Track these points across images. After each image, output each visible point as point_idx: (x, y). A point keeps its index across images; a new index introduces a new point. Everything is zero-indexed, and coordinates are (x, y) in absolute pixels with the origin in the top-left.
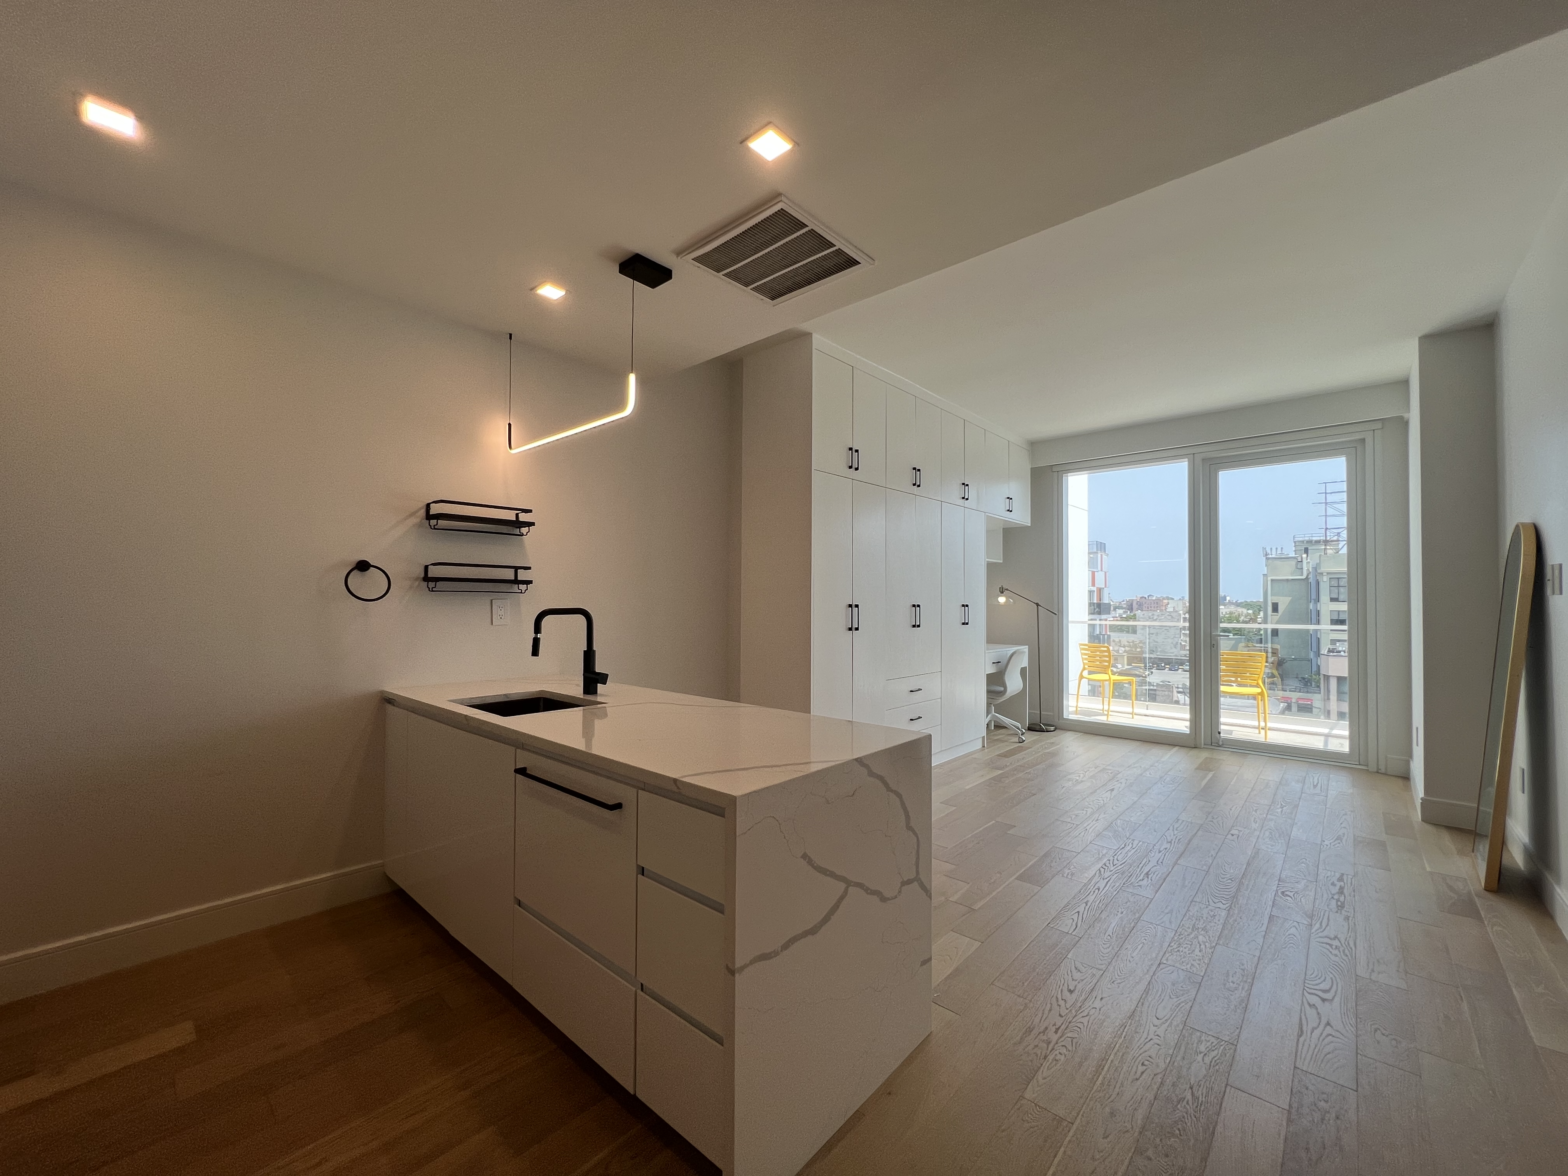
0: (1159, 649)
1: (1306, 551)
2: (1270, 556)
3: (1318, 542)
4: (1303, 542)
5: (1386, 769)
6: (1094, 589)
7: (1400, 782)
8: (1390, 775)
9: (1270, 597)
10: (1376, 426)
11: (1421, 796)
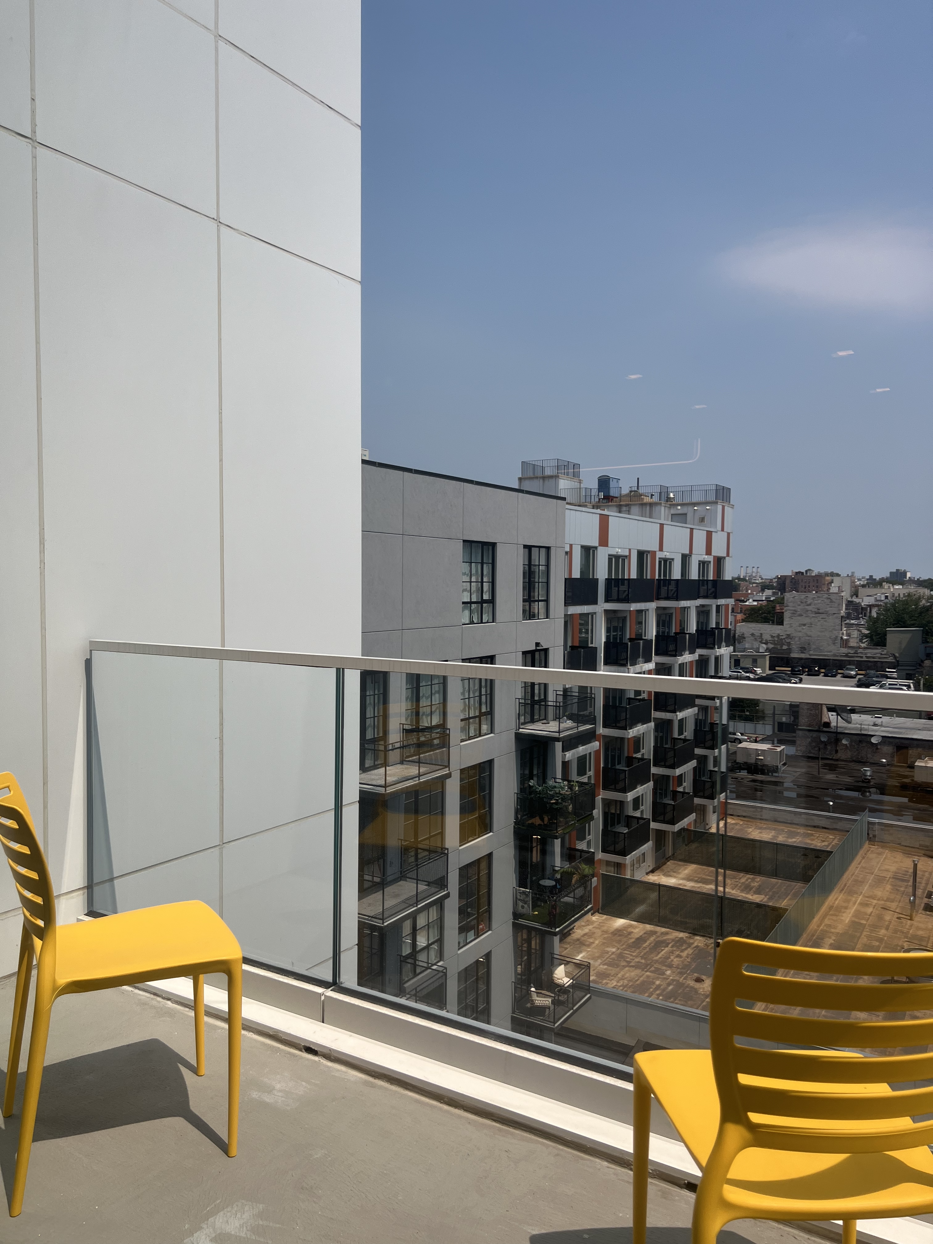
6: (710, 558)
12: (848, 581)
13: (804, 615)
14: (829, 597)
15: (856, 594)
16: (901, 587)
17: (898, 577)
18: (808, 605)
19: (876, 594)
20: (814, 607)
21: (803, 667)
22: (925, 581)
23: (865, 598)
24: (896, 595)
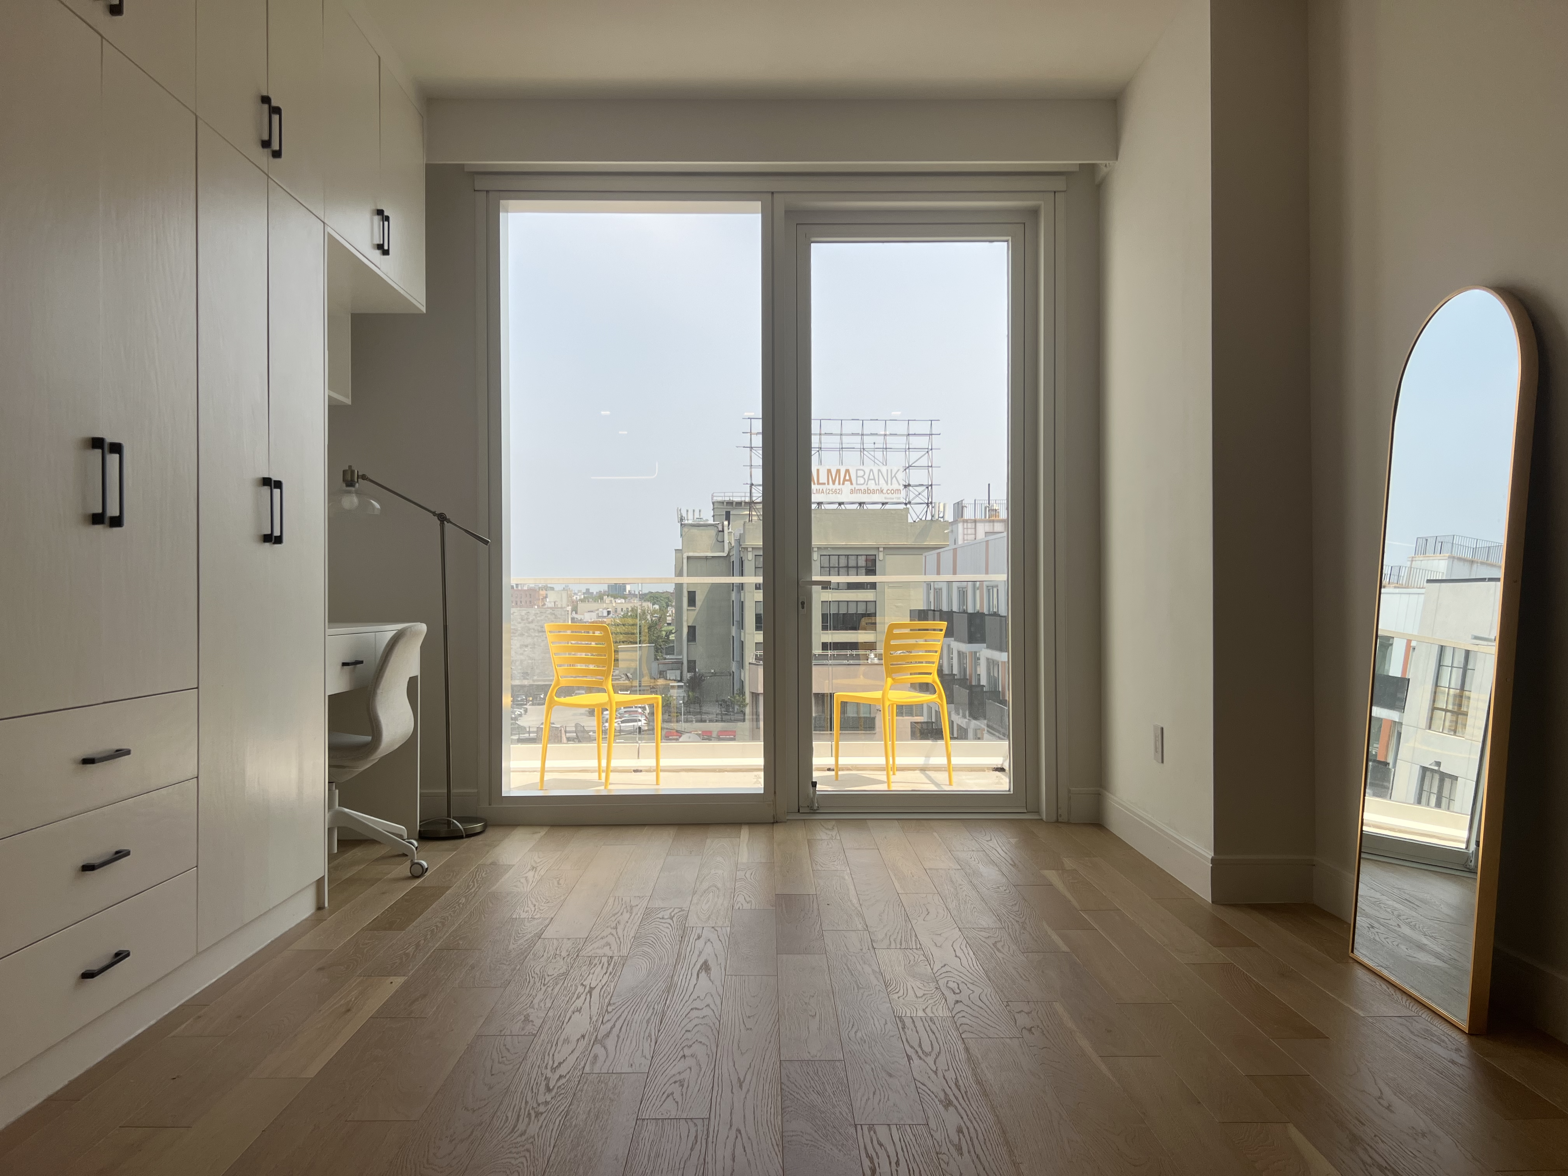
0: (536, 672)
1: (728, 516)
2: (686, 522)
3: (739, 504)
4: (722, 502)
5: (1069, 813)
7: (1093, 833)
8: (1075, 824)
9: (685, 586)
10: (1059, 184)
11: (1210, 854)
12: (564, 595)
13: (526, 634)
14: (553, 612)
15: (575, 610)
16: (623, 601)
17: (617, 591)
18: (529, 623)
19: (598, 610)
20: (536, 624)
22: (645, 595)
23: (585, 614)
24: (619, 610)
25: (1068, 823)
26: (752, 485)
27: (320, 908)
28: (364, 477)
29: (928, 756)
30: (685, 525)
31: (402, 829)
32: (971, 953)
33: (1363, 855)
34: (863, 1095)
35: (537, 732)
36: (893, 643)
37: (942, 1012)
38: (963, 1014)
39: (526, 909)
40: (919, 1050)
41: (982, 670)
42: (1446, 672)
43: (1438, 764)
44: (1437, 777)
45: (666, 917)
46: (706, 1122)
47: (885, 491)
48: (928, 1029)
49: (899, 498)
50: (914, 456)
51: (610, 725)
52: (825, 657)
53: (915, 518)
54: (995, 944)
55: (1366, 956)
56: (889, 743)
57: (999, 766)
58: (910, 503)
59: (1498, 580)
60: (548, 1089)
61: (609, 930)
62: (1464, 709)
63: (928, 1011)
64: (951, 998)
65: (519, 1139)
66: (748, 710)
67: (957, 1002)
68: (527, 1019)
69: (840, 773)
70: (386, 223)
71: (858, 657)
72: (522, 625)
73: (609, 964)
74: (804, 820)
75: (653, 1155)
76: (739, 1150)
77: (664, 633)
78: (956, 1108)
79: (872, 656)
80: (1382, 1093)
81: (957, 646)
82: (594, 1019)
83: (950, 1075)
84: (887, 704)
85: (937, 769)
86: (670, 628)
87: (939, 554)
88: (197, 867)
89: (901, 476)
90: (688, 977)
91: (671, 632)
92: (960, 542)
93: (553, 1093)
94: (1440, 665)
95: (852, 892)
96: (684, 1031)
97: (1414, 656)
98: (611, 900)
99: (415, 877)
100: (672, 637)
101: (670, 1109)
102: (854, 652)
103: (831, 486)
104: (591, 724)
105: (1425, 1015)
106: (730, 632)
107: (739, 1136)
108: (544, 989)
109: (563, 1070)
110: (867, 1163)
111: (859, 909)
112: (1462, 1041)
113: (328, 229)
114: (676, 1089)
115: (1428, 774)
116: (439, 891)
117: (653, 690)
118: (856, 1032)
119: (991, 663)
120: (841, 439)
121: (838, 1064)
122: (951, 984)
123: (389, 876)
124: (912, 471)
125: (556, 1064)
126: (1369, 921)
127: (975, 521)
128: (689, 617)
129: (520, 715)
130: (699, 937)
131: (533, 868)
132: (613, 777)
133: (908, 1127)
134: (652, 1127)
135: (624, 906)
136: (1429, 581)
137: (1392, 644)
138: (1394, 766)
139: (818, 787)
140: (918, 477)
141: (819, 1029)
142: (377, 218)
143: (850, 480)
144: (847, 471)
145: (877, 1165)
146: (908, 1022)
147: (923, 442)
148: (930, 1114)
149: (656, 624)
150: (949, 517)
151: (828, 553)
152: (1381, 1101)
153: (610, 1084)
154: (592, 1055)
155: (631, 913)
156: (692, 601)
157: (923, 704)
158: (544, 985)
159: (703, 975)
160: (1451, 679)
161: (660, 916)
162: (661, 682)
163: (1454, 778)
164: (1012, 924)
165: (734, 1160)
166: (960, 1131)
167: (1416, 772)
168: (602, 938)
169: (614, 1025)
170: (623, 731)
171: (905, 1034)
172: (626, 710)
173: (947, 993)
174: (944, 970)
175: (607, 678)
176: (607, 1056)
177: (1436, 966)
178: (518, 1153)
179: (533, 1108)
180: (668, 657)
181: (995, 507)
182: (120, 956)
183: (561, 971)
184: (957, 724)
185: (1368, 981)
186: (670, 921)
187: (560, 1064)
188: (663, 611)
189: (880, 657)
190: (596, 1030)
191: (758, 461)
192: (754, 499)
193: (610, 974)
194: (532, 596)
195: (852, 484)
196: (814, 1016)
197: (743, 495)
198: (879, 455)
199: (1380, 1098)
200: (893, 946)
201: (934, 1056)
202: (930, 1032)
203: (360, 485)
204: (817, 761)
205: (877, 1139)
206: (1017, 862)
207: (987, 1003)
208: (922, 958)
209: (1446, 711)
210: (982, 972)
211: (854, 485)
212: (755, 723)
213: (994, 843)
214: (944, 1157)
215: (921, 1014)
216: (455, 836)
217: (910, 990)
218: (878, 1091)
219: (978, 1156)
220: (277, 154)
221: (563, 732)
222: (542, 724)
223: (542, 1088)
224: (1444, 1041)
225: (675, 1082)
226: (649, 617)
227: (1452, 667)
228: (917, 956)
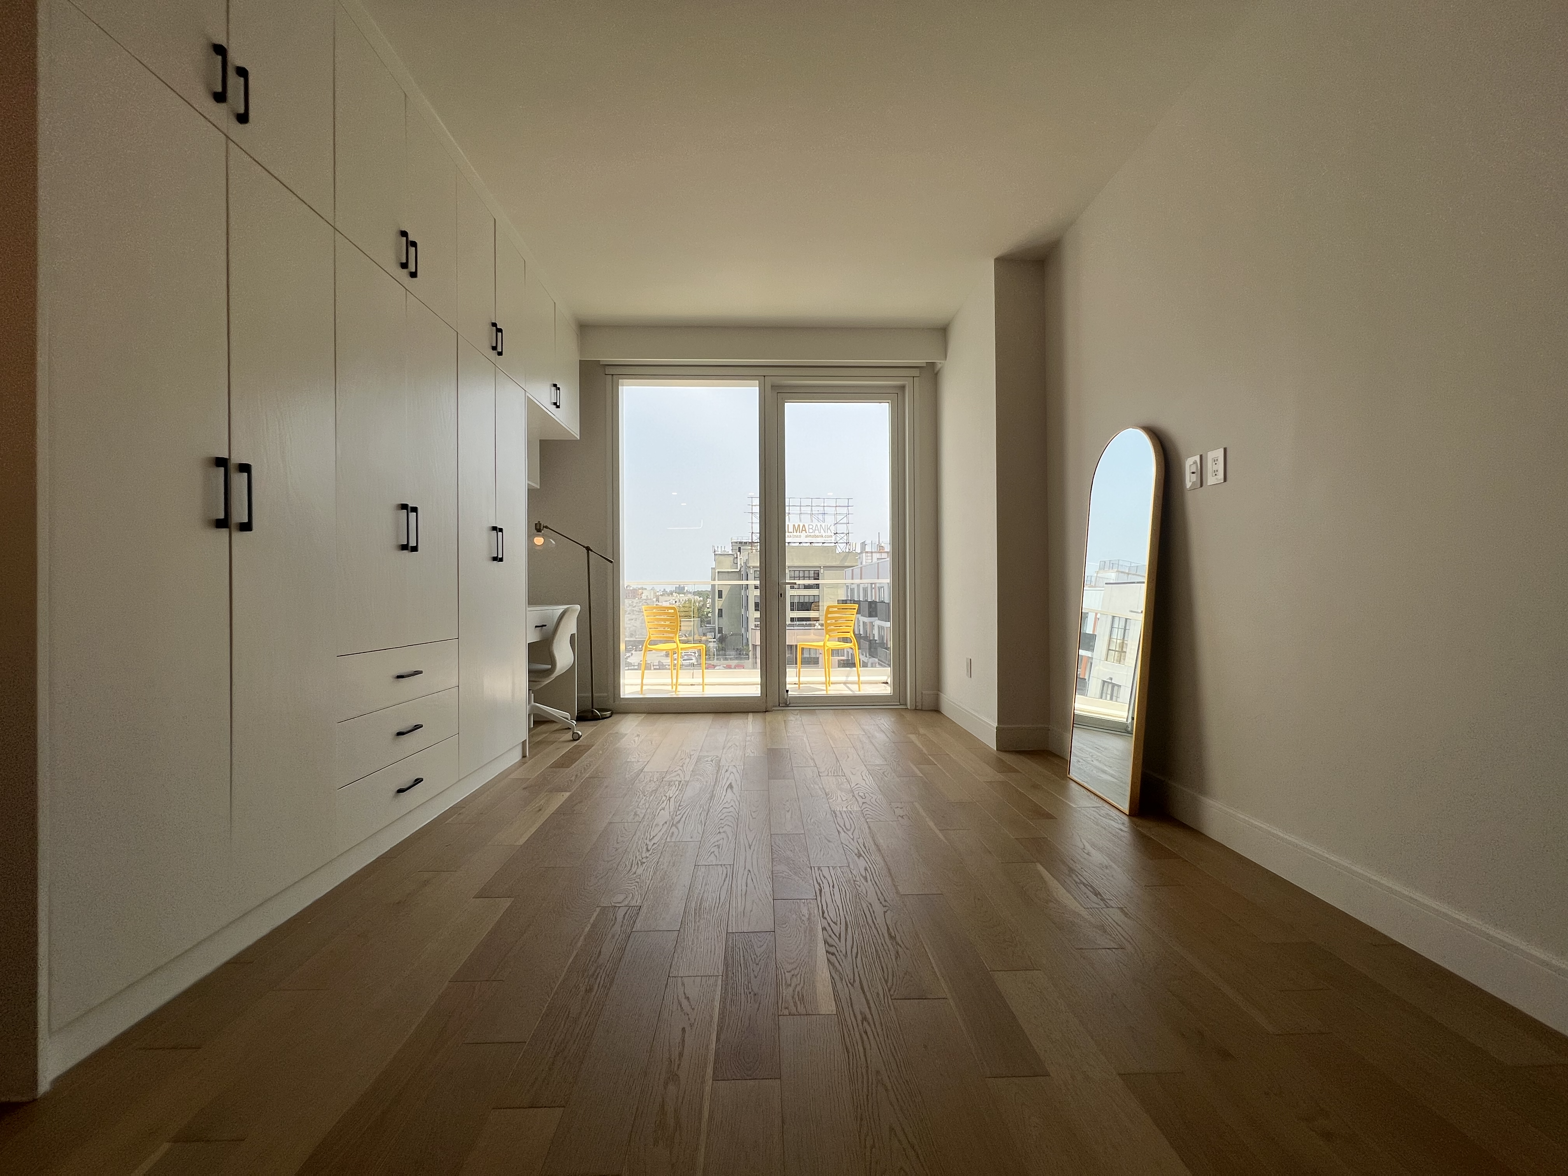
0: (638, 633)
1: (740, 550)
2: (717, 552)
3: (745, 543)
4: (737, 542)
5: (922, 705)
7: (935, 715)
8: (925, 710)
9: (717, 586)
10: (916, 372)
11: (995, 725)
12: (652, 592)
14: (646, 601)
15: (658, 600)
16: (683, 595)
17: (680, 590)
19: (670, 600)
20: (637, 608)
21: (633, 646)
22: (695, 592)
23: (663, 602)
24: (681, 600)
25: (921, 710)
26: (752, 533)
27: (524, 756)
28: (546, 527)
29: (847, 676)
30: (717, 554)
31: (567, 715)
32: (871, 777)
33: (1074, 725)
34: (815, 852)
35: (638, 666)
36: (829, 616)
37: (856, 808)
38: (866, 809)
39: (634, 756)
40: (844, 828)
41: (876, 632)
42: (1115, 631)
43: (1111, 679)
44: (1110, 686)
45: (709, 760)
46: (732, 866)
47: (824, 536)
48: (849, 817)
49: (831, 540)
50: (839, 517)
51: (678, 662)
52: (793, 625)
53: (840, 550)
54: (883, 773)
55: (1076, 776)
56: (827, 669)
57: (885, 681)
58: (837, 543)
59: (1144, 583)
60: (648, 850)
61: (679, 768)
62: (1124, 650)
63: (849, 807)
64: (861, 801)
65: (632, 876)
66: (751, 654)
67: (864, 803)
68: (636, 814)
69: (801, 685)
70: (558, 391)
71: (810, 625)
72: (630, 608)
73: (679, 785)
74: (782, 710)
75: (704, 884)
76: (749, 881)
77: (705, 613)
78: (864, 858)
79: (817, 624)
80: (1084, 846)
81: (863, 619)
82: (672, 813)
83: (860, 841)
84: (826, 648)
85: (853, 683)
86: (709, 610)
87: (853, 570)
88: (458, 734)
89: (833, 528)
90: (721, 792)
91: (709, 612)
92: (864, 563)
93: (650, 852)
94: (1112, 627)
95: (808, 747)
96: (719, 820)
97: (1099, 623)
98: (680, 752)
99: (574, 740)
100: (710, 615)
101: (712, 860)
102: (808, 623)
103: (795, 534)
104: (667, 661)
105: (1107, 806)
106: (741, 612)
107: (749, 873)
108: (644, 798)
109: (655, 840)
110: (817, 886)
111: (812, 755)
112: (1126, 819)
113: (527, 394)
114: (716, 849)
115: (1106, 684)
116: (589, 747)
117: (700, 642)
118: (811, 819)
119: (880, 628)
120: (800, 508)
121: (801, 835)
122: (860, 794)
123: (561, 740)
124: (838, 525)
125: (652, 837)
126: (1077, 758)
127: (872, 552)
128: (719, 604)
129: (629, 657)
130: (727, 771)
131: (638, 735)
132: (679, 688)
133: (838, 868)
134: (703, 869)
135: (687, 755)
136: (1106, 584)
137: (1087, 617)
138: (1089, 681)
139: (789, 693)
140: (842, 528)
141: (791, 818)
142: (554, 388)
143: (805, 530)
144: (804, 526)
145: (822, 888)
146: (838, 813)
147: (845, 510)
148: (850, 860)
149: (701, 608)
150: (858, 550)
151: (794, 569)
152: (1084, 850)
153: (681, 847)
154: (671, 832)
155: (691, 759)
156: (720, 596)
157: (844, 649)
158: (645, 796)
159: (729, 790)
160: (1117, 634)
161: (706, 760)
162: (704, 638)
163: (1119, 686)
164: (893, 763)
165: (747, 886)
166: (866, 869)
167: (1100, 683)
168: (675, 772)
169: (682, 816)
170: (684, 665)
171: (836, 819)
172: (685, 654)
173: (859, 799)
174: (856, 786)
175: (676, 635)
176: (679, 831)
177: (1112, 781)
178: (632, 883)
179: (639, 860)
180: (708, 625)
181: (883, 545)
182: (418, 781)
183: (654, 789)
184: (863, 661)
185: (1077, 789)
186: (711, 762)
187: (654, 837)
188: (705, 601)
189: (822, 625)
190: (673, 819)
191: (756, 520)
192: (753, 541)
193: (680, 790)
194: (635, 593)
195: (806, 532)
196: (788, 811)
197: (748, 538)
198: (820, 517)
199: (1084, 848)
200: (830, 774)
201: (852, 830)
202: (850, 819)
203: (544, 531)
204: (788, 680)
205: (823, 874)
206: (895, 730)
207: (880, 803)
208: (845, 780)
209: (1115, 651)
210: (877, 788)
211: (808, 533)
212: (754, 659)
213: (882, 721)
214: (858, 883)
215: (845, 809)
216: (596, 718)
217: (839, 797)
218: (822, 850)
219: (876, 883)
220: (500, 354)
221: (652, 665)
222: (641, 661)
223: (645, 849)
224: (1116, 819)
225: (715, 846)
226: (697, 604)
227: (1118, 628)
228: (842, 780)
